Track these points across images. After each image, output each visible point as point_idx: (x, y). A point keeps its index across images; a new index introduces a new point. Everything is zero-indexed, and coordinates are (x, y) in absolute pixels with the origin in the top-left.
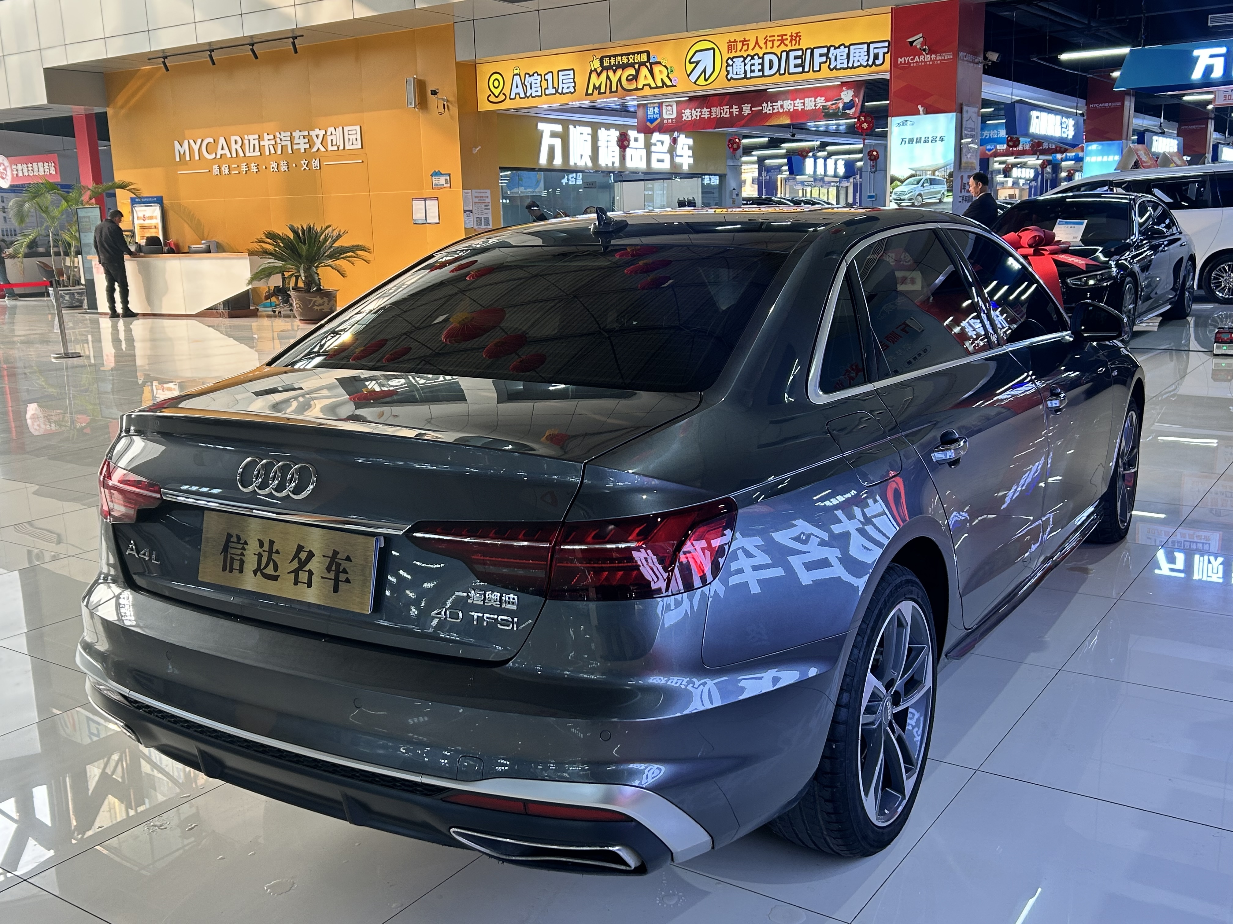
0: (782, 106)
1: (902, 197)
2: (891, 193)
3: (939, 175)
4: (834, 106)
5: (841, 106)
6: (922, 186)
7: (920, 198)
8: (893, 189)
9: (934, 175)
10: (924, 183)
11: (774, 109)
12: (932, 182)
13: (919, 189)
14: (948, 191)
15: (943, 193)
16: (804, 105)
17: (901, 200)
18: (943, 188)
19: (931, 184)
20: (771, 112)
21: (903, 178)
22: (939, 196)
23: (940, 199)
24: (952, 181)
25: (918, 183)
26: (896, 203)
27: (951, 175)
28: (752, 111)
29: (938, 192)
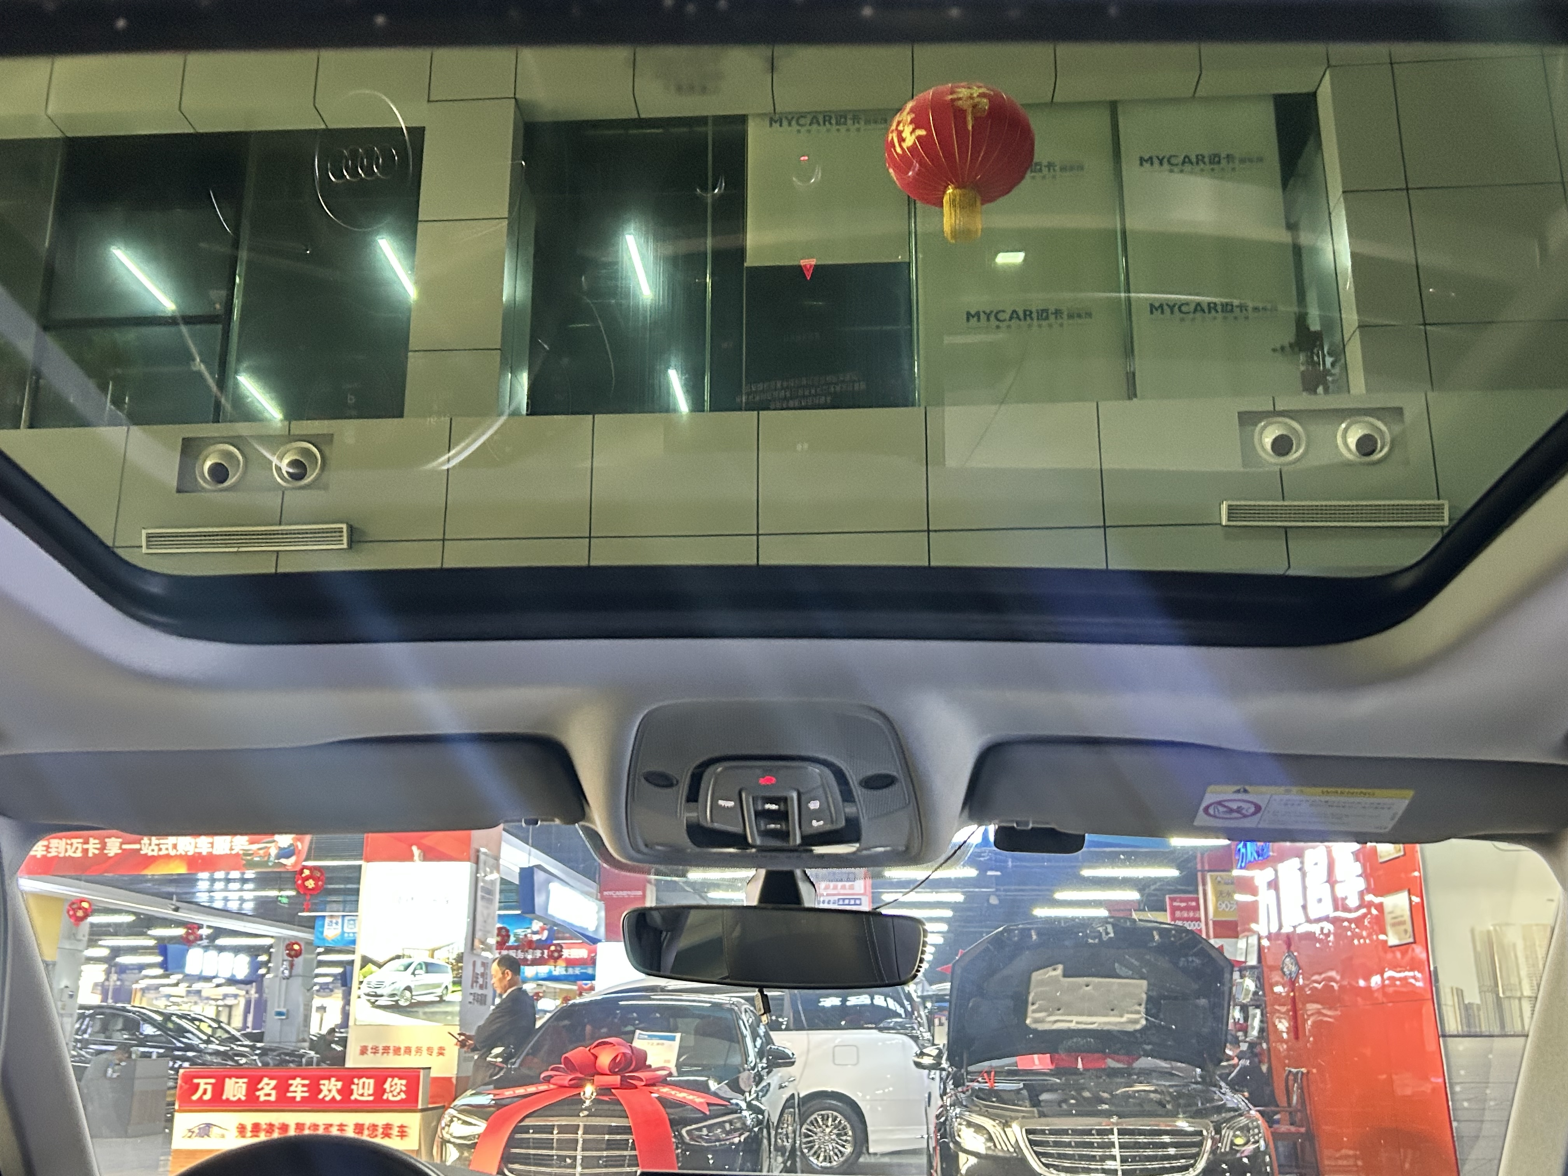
0: (175, 846)
1: (379, 991)
2: (361, 983)
3: (440, 958)
4: (261, 852)
5: (273, 852)
6: (413, 974)
7: (408, 994)
8: (365, 977)
9: (432, 957)
10: (415, 969)
11: (160, 850)
12: (429, 967)
13: (406, 979)
14: (454, 983)
15: (446, 987)
16: (212, 847)
17: (376, 995)
18: (447, 978)
19: (427, 972)
20: (155, 853)
21: (381, 960)
22: (439, 992)
23: (441, 997)
24: (461, 968)
25: (407, 968)
26: (369, 1000)
27: (460, 958)
28: (124, 850)
29: (438, 986)
